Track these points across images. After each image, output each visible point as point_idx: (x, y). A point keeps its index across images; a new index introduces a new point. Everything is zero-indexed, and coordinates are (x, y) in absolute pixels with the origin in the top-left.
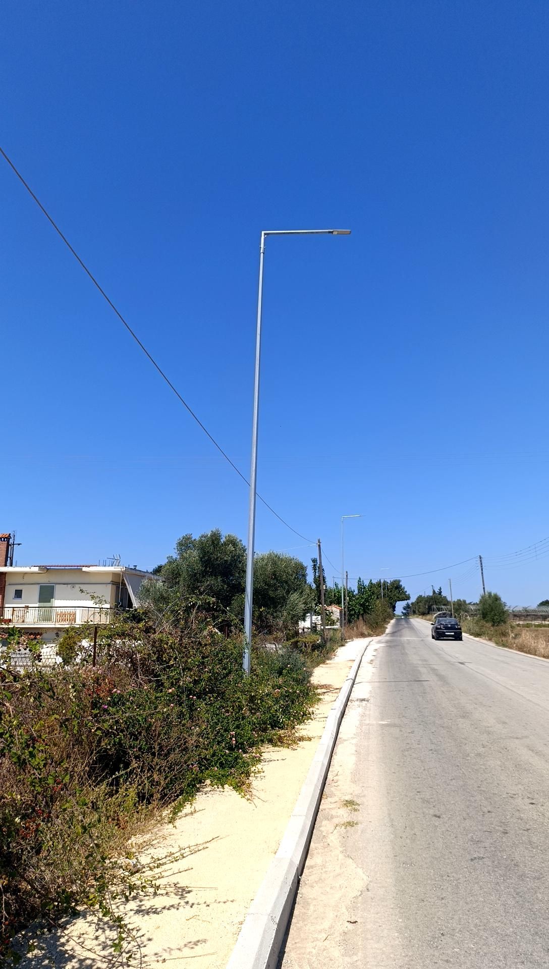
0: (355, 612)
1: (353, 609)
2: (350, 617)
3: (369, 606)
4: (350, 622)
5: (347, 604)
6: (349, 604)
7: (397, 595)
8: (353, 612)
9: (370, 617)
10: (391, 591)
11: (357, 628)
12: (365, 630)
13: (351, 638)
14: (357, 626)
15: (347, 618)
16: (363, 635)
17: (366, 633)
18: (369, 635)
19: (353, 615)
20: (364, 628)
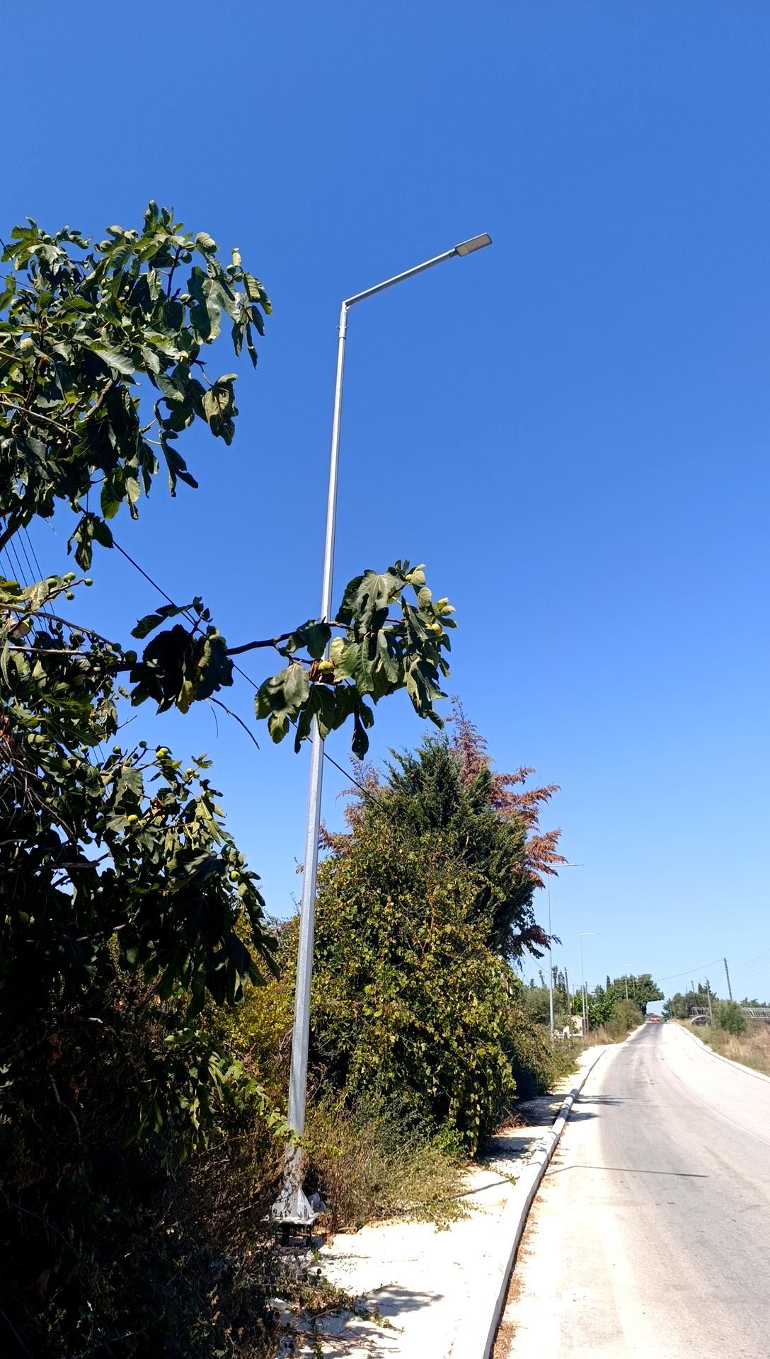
0: (596, 1020)
1: (594, 1017)
2: (591, 1024)
3: (609, 1013)
4: (591, 1029)
5: (587, 1013)
6: (590, 1012)
7: (647, 994)
8: (593, 1020)
9: (612, 1023)
10: (640, 989)
11: (598, 1036)
12: (604, 1036)
13: (592, 1045)
14: (598, 1034)
15: (588, 1026)
16: (603, 1042)
17: (607, 1041)
18: (610, 1043)
19: (593, 1023)
20: (605, 1036)
